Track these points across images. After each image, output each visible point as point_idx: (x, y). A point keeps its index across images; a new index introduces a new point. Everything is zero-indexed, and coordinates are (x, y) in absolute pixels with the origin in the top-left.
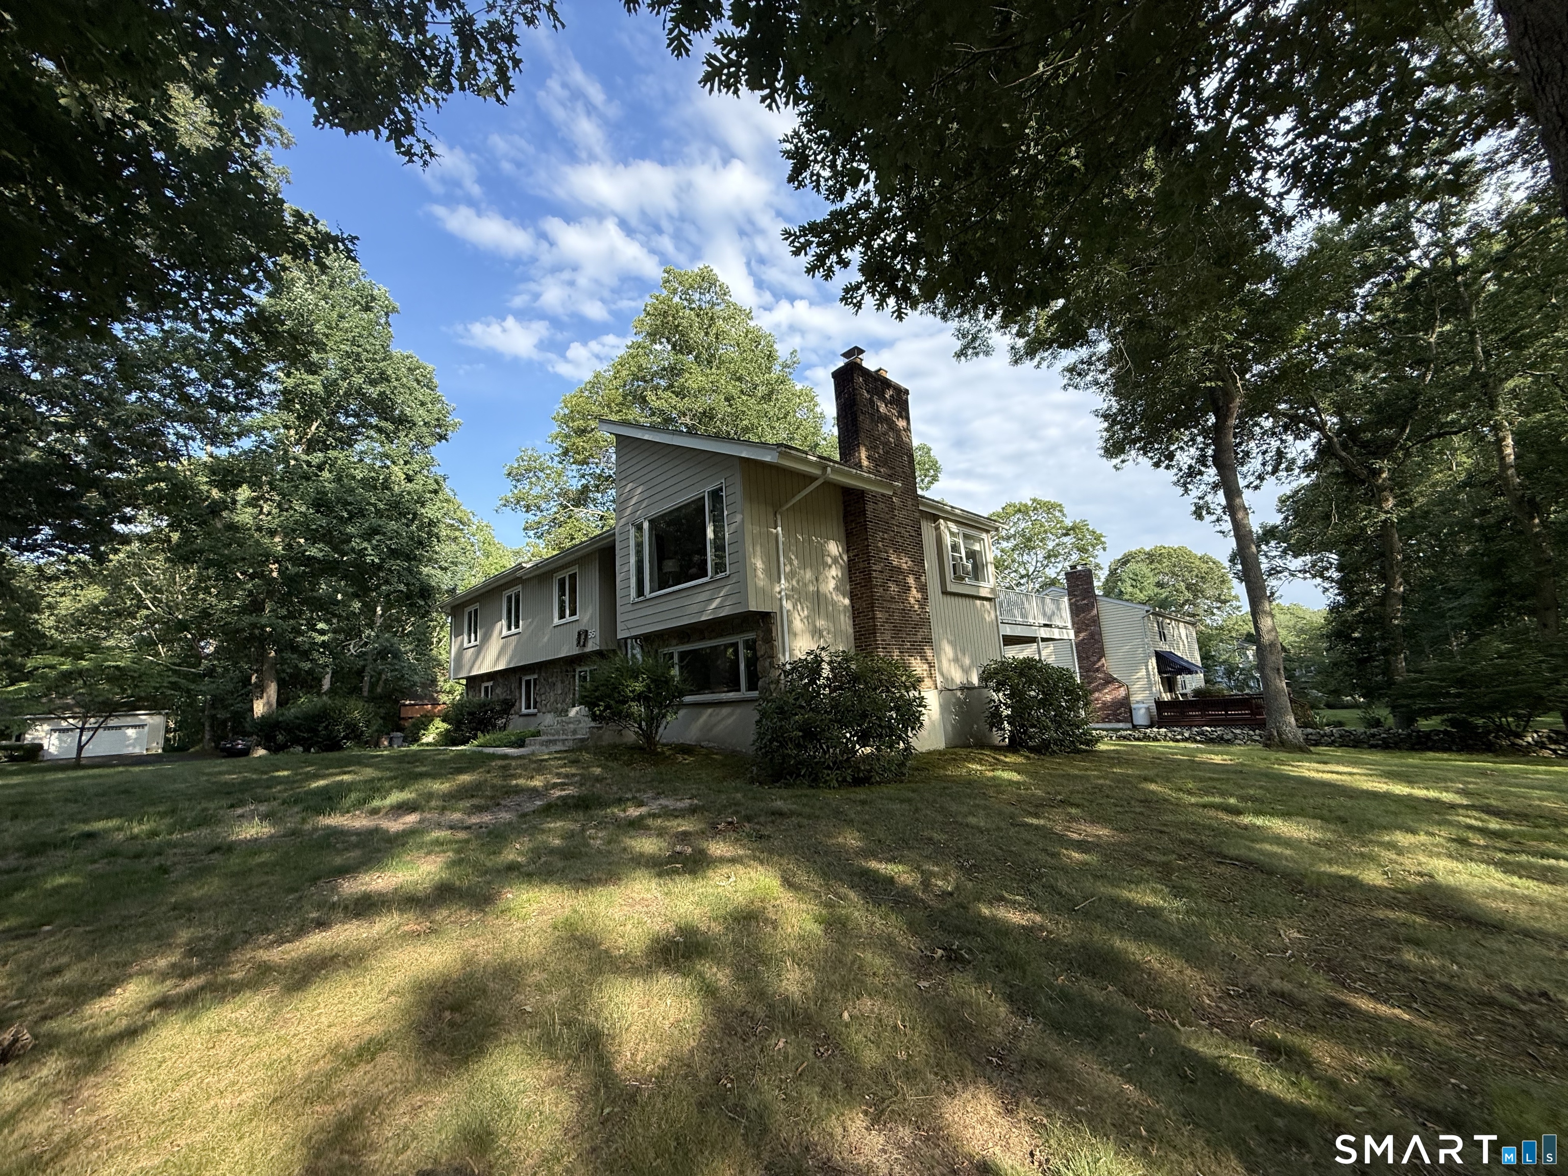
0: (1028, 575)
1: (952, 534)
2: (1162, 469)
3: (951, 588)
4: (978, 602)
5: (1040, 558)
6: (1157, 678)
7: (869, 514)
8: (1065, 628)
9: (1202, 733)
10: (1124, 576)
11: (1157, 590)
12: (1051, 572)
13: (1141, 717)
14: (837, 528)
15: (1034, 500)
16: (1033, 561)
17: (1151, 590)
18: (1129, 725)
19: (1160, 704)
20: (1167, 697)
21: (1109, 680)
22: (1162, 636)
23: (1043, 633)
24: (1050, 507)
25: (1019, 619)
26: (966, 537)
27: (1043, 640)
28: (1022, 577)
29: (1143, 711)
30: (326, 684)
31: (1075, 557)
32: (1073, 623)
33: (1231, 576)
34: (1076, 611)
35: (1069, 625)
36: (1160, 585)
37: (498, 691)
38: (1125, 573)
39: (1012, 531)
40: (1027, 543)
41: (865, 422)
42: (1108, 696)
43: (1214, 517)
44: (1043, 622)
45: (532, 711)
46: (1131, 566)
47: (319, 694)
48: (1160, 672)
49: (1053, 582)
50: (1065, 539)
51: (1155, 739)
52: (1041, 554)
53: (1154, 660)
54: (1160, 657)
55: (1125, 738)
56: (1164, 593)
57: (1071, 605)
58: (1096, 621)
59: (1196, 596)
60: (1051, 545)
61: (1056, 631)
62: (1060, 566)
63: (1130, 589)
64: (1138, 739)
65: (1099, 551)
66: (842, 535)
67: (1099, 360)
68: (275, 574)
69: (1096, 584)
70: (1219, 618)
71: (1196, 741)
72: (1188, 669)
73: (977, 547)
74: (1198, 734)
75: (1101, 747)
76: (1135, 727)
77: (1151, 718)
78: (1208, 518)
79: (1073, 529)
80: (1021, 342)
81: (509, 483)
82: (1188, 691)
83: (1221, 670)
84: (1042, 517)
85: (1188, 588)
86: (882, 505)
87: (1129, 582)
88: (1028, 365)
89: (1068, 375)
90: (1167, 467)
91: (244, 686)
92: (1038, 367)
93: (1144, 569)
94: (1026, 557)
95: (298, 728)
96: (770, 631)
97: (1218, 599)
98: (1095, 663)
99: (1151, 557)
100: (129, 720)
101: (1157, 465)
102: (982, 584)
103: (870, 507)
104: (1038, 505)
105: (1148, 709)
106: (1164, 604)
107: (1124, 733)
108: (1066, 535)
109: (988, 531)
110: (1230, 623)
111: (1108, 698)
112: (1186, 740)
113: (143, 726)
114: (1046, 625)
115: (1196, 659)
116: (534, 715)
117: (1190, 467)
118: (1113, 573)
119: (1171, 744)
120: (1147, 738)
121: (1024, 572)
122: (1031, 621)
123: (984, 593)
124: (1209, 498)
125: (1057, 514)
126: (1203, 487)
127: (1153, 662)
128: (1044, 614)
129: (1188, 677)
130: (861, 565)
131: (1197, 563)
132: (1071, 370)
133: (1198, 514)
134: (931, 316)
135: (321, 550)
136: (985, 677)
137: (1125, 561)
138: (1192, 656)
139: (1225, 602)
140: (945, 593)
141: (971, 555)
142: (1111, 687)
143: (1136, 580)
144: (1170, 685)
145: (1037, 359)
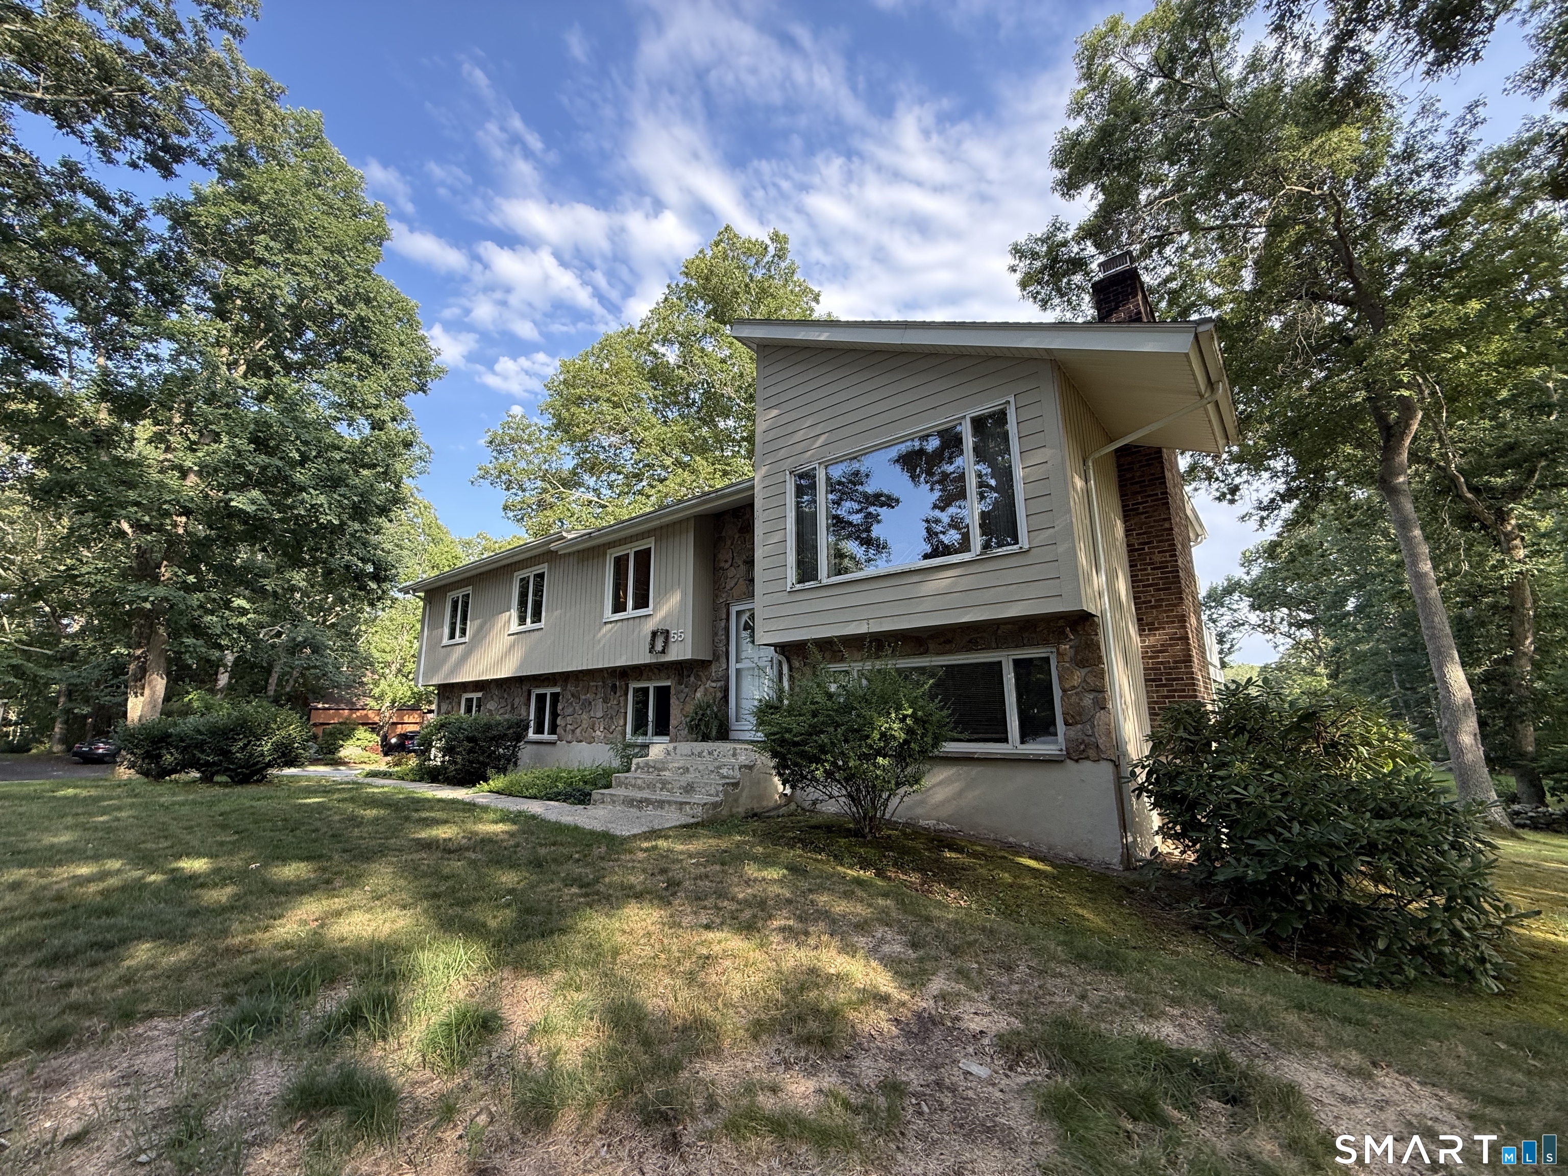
30: (223, 679)
37: (491, 705)
45: (546, 736)
47: (213, 691)
66: (1120, 511)
68: (180, 530)
91: (116, 676)
95: (200, 746)
116: (553, 743)
135: (253, 502)
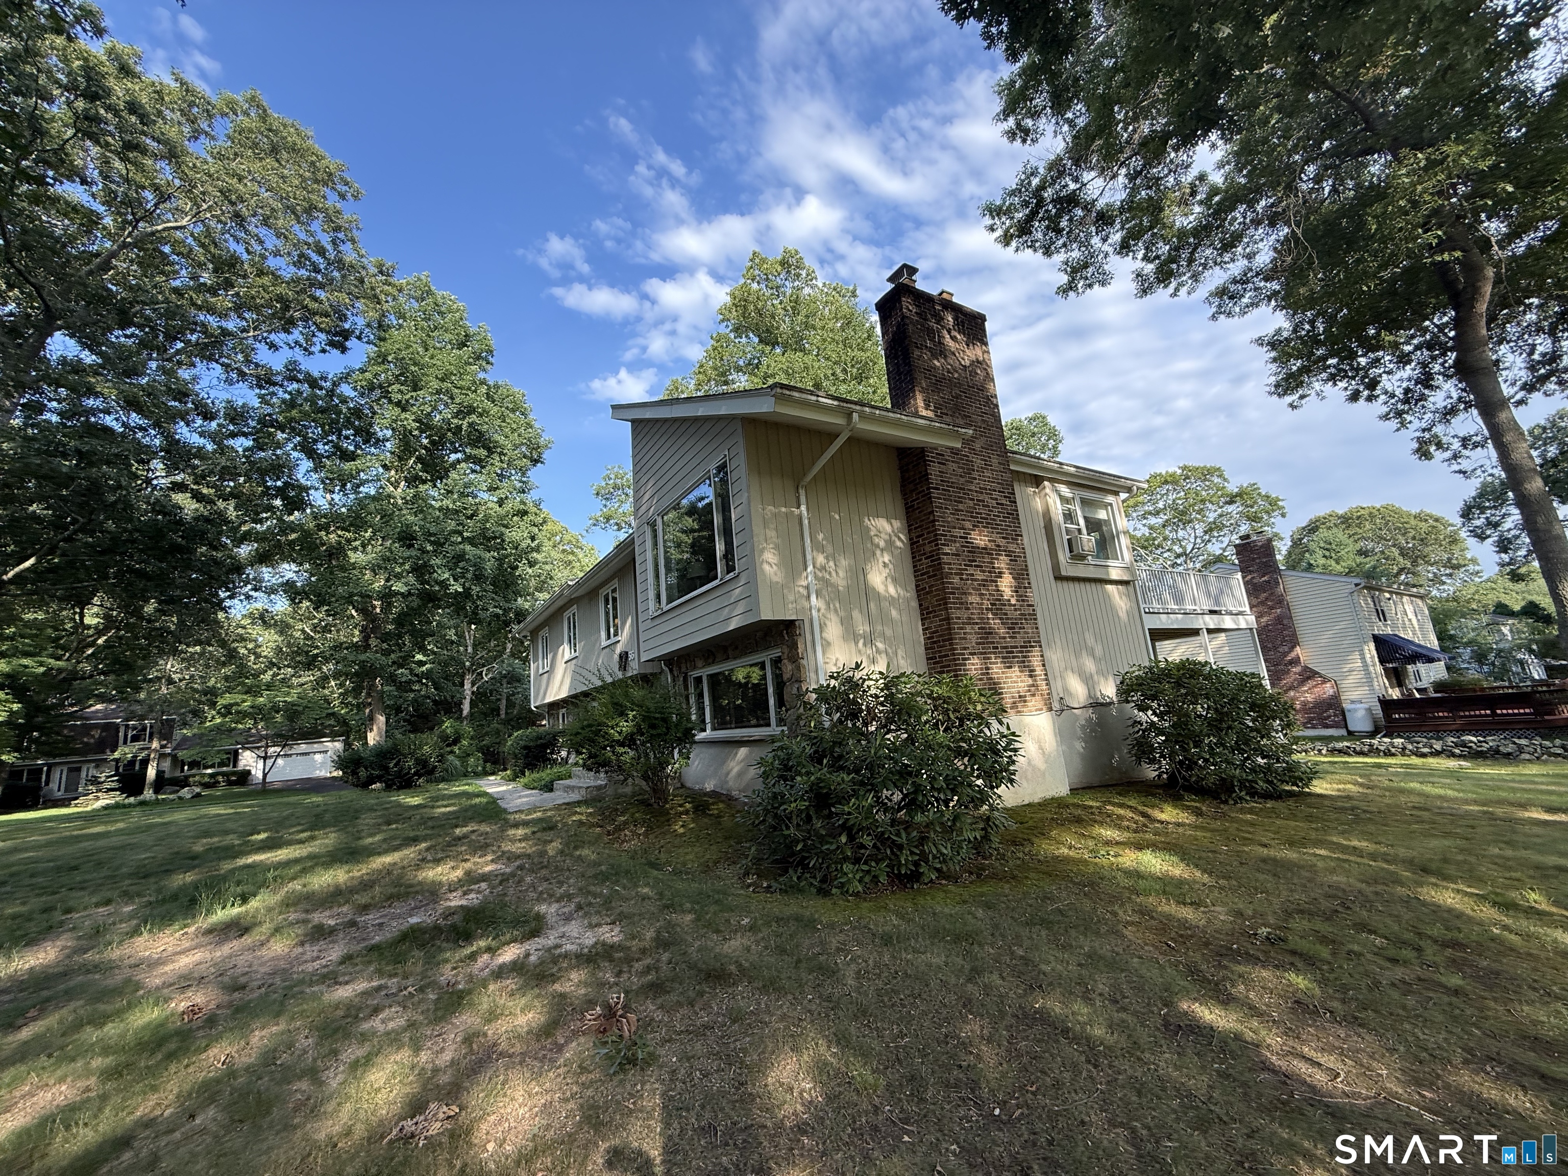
0: (1184, 554)
1: (1064, 500)
2: (1362, 401)
3: (1067, 570)
4: (1109, 587)
5: (1199, 532)
6: (1379, 668)
7: (934, 479)
8: (1241, 613)
9: (1464, 745)
10: (1313, 546)
11: (1359, 559)
12: (1215, 548)
13: (1359, 720)
14: (891, 498)
15: (1184, 468)
16: (1189, 536)
17: (1350, 560)
18: (1343, 732)
19: (1386, 704)
20: (1395, 694)
21: (1309, 674)
22: (1382, 615)
23: (1211, 622)
24: (1206, 473)
25: (1173, 606)
26: (1084, 502)
27: (1210, 631)
28: (1178, 556)
29: (1361, 713)
30: (466, 708)
31: (1244, 528)
32: (1252, 607)
33: (1463, 534)
34: (1253, 590)
35: (1247, 609)
36: (1363, 553)
37: (570, 718)
38: (1315, 542)
39: (1161, 505)
40: (1182, 517)
41: (922, 357)
42: (1308, 695)
43: (1448, 454)
44: (1206, 608)
46: (1323, 533)
47: (460, 718)
48: (1382, 662)
49: (1219, 559)
50: (1230, 508)
51: (1388, 754)
52: (1200, 528)
53: (1372, 646)
54: (1380, 642)
55: (1340, 752)
56: (1369, 562)
57: (1246, 584)
58: (1280, 601)
59: (1415, 563)
60: (1212, 517)
61: (1227, 618)
62: (1226, 540)
63: (1322, 561)
64: (1361, 753)
65: (1277, 520)
66: (901, 510)
67: (1258, 274)
68: (378, 610)
69: (1278, 557)
70: (1449, 588)
71: (1453, 755)
72: (1424, 656)
73: (1102, 515)
74: (1456, 745)
75: (1319, 787)
76: (1351, 735)
77: (1375, 722)
78: (1439, 455)
79: (1240, 495)
80: (1150, 268)
81: (600, 502)
82: (1424, 684)
83: (1467, 653)
84: (1195, 485)
85: (1402, 554)
86: (952, 466)
87: (1320, 553)
88: (1162, 295)
89: (1217, 301)
90: (1369, 399)
92: (1174, 294)
93: (1340, 535)
94: (1181, 533)
96: (794, 646)
97: (1449, 564)
98: (1286, 654)
99: (1346, 521)
100: (316, 747)
101: (1355, 397)
102: (1110, 563)
103: (934, 470)
104: (1188, 472)
105: (1369, 710)
106: (1370, 575)
107: (1340, 745)
108: (1231, 502)
109: (1116, 493)
110: (1467, 593)
111: (1309, 697)
112: (1437, 754)
113: (326, 752)
114: (1212, 612)
115: (1433, 642)
117: (1407, 391)
118: (1296, 543)
119: (1415, 760)
120: (1373, 751)
121: (1179, 551)
122: (1189, 607)
123: (1115, 574)
124: (1439, 429)
125: (1216, 480)
126: (1429, 416)
127: (1370, 650)
128: (1208, 594)
129: (1421, 667)
130: (928, 548)
131: (1413, 522)
132: (1221, 292)
133: (1423, 452)
134: (1029, 251)
136: (1126, 689)
137: (1312, 528)
138: (1424, 636)
139: (1457, 567)
140: (1059, 578)
141: (1094, 525)
142: (1311, 683)
143: (1329, 549)
144: (1397, 677)
145: (1173, 285)
